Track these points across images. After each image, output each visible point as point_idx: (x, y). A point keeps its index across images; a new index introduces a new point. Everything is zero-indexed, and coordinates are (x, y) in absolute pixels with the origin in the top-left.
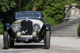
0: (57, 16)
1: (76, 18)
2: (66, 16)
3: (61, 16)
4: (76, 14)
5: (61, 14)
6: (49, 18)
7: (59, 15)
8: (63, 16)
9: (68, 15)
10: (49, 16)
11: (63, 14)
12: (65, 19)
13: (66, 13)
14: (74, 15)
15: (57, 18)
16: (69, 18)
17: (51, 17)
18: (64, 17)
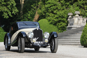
0: (60, 24)
1: (80, 27)
2: (69, 24)
3: (64, 24)
4: (79, 22)
5: (64, 22)
6: (52, 26)
7: (62, 23)
8: (66, 24)
9: (71, 23)
10: (51, 23)
12: (67, 27)
13: (69, 21)
14: (77, 24)
15: (60, 26)
16: (72, 26)
17: (54, 25)
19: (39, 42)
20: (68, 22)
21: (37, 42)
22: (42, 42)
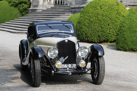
0: (21, 5)
2: (31, 6)
3: (26, 6)
4: (45, 4)
5: (25, 3)
6: (13, 8)
7: (24, 4)
8: (28, 6)
9: (34, 4)
10: (12, 5)
11: (28, 3)
12: (30, 9)
13: (32, 3)
14: (43, 5)
15: (22, 8)
17: (15, 7)
18: (30, 7)
19: (70, 66)
20: (30, 3)
21: (66, 66)
22: (74, 66)
